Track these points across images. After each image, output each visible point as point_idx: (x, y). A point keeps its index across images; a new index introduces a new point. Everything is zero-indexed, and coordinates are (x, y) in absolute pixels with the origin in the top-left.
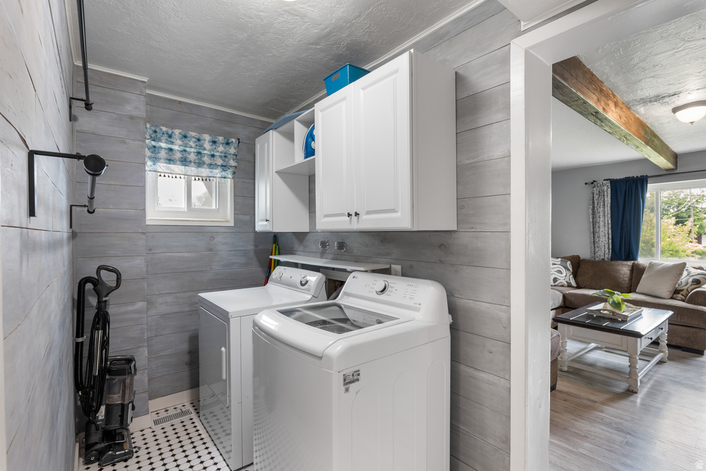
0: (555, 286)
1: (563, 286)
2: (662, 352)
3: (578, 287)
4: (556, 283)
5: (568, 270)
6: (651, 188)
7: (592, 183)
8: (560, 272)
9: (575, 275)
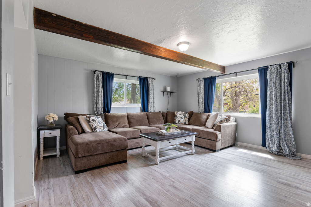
0: (179, 124)
1: (182, 124)
2: (192, 150)
3: (189, 124)
4: (179, 123)
5: (186, 117)
6: (218, 81)
7: (198, 80)
8: (182, 118)
9: (189, 119)
